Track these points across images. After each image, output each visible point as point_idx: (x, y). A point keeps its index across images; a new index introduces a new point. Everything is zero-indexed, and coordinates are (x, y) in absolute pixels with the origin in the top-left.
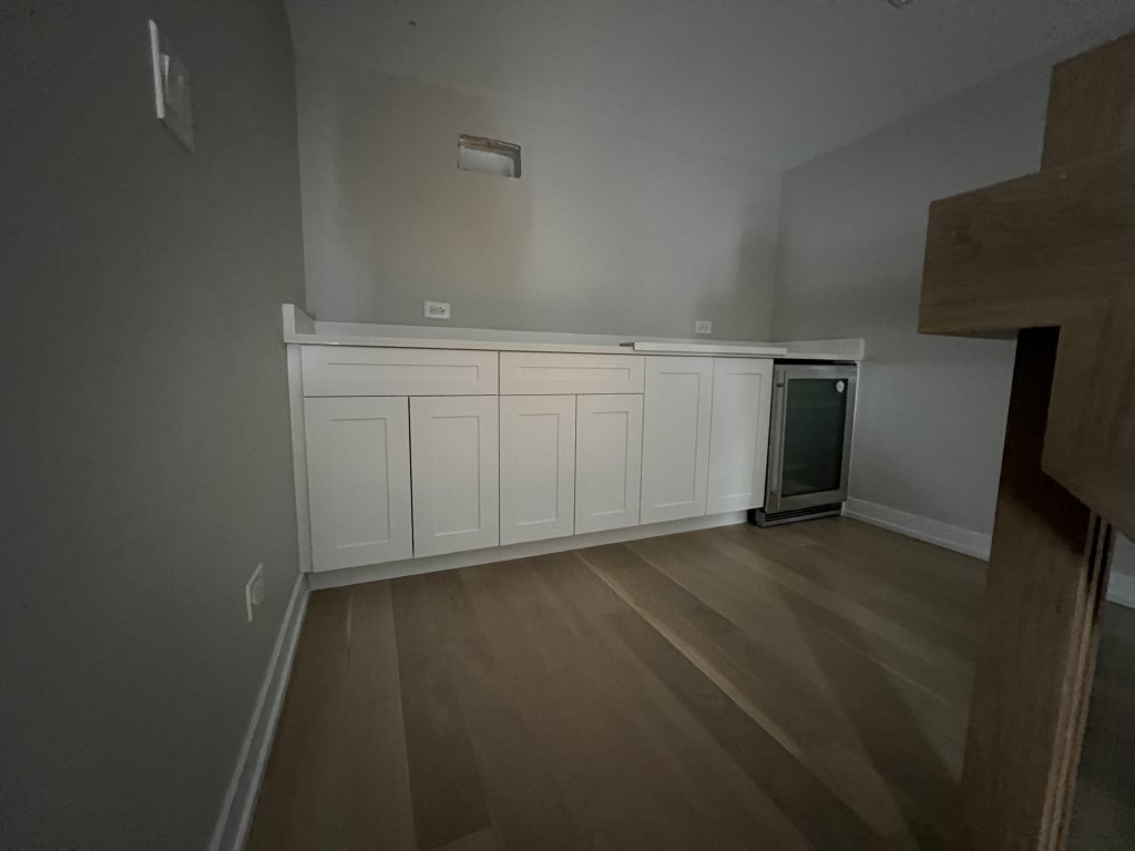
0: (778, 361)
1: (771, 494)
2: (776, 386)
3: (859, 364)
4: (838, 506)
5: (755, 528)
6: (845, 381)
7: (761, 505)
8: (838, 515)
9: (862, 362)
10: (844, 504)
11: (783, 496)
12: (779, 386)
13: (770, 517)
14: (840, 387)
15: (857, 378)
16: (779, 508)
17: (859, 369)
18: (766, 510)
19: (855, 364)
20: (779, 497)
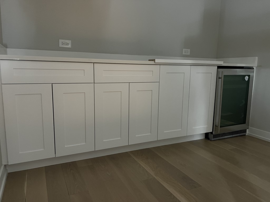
0: (219, 67)
4: (245, 131)
5: (209, 141)
6: (249, 76)
7: (212, 131)
8: (245, 135)
10: (247, 130)
11: (221, 127)
12: (219, 78)
13: (215, 136)
15: (254, 74)
17: (255, 70)
18: (213, 133)
19: (253, 68)
20: (219, 127)
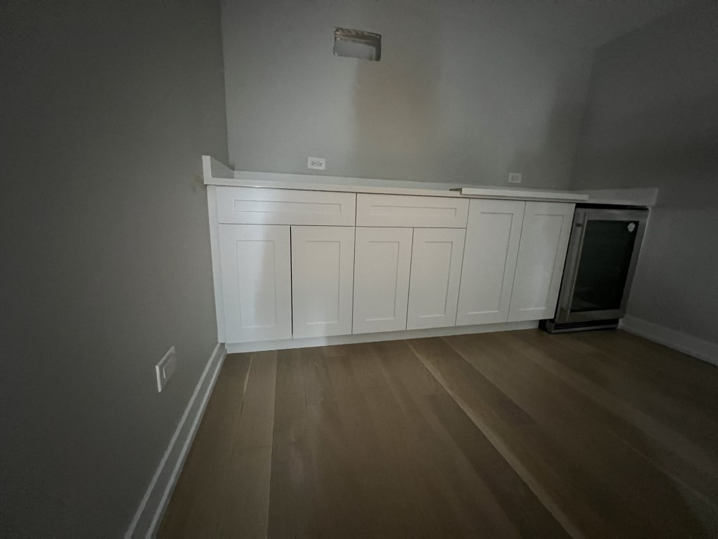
0: (579, 205)
1: (562, 309)
2: (575, 224)
3: (650, 209)
4: (616, 321)
5: (545, 333)
6: (637, 223)
7: (552, 317)
8: (614, 329)
9: (653, 207)
10: (621, 320)
11: (572, 311)
12: (578, 225)
13: (558, 327)
14: (631, 227)
15: (647, 222)
16: (567, 321)
17: (650, 213)
18: (556, 321)
19: (647, 209)
20: (569, 311)
